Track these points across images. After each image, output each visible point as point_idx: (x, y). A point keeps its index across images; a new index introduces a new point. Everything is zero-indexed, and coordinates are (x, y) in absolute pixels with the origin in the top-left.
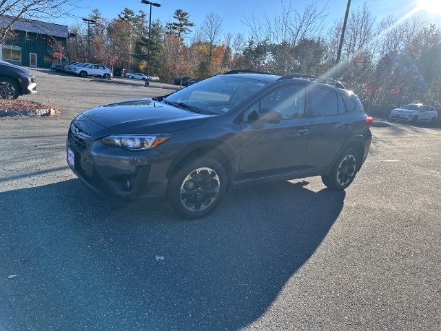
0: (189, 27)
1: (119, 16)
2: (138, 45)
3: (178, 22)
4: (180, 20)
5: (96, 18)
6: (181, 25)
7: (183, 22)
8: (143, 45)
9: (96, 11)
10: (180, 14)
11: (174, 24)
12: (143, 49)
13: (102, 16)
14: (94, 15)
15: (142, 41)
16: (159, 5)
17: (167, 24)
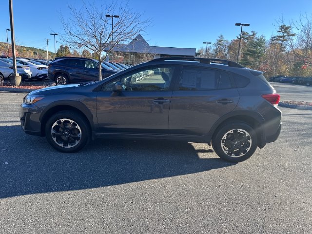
0: (291, 37)
1: (238, 37)
2: (245, 54)
3: (281, 34)
4: (283, 32)
5: (220, 41)
6: (284, 37)
7: (285, 34)
8: (249, 54)
9: (220, 37)
10: (284, 29)
11: (278, 36)
12: (248, 57)
13: (225, 39)
14: (219, 39)
15: (248, 52)
16: (248, 25)
17: (272, 38)
